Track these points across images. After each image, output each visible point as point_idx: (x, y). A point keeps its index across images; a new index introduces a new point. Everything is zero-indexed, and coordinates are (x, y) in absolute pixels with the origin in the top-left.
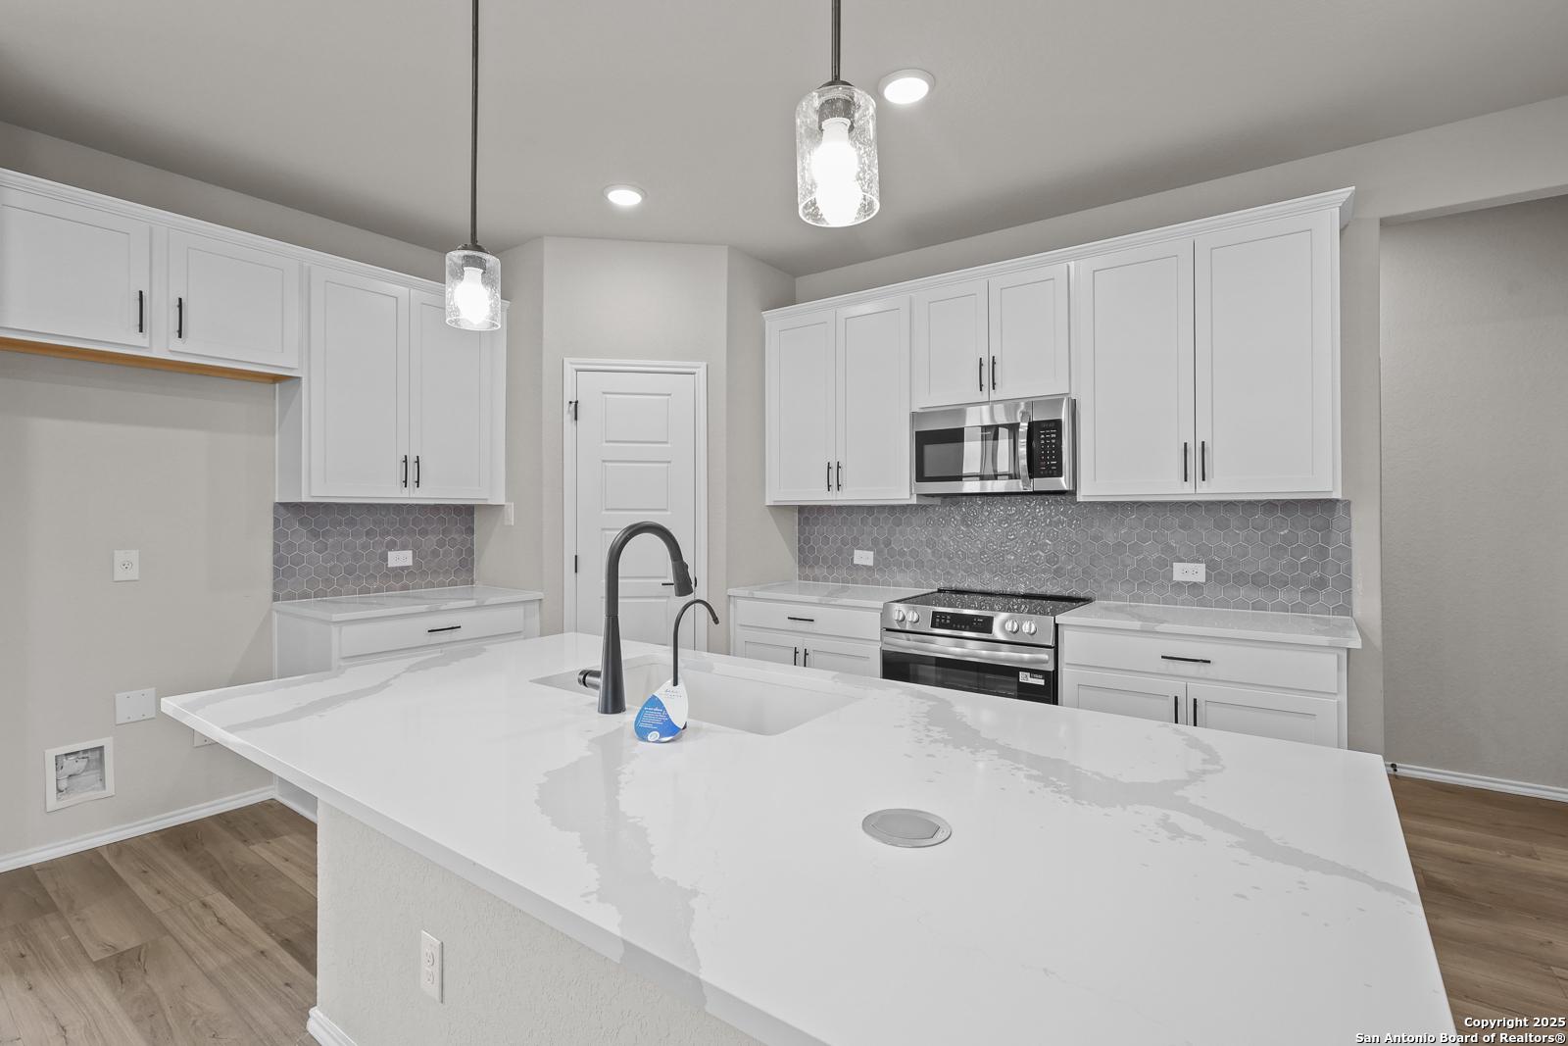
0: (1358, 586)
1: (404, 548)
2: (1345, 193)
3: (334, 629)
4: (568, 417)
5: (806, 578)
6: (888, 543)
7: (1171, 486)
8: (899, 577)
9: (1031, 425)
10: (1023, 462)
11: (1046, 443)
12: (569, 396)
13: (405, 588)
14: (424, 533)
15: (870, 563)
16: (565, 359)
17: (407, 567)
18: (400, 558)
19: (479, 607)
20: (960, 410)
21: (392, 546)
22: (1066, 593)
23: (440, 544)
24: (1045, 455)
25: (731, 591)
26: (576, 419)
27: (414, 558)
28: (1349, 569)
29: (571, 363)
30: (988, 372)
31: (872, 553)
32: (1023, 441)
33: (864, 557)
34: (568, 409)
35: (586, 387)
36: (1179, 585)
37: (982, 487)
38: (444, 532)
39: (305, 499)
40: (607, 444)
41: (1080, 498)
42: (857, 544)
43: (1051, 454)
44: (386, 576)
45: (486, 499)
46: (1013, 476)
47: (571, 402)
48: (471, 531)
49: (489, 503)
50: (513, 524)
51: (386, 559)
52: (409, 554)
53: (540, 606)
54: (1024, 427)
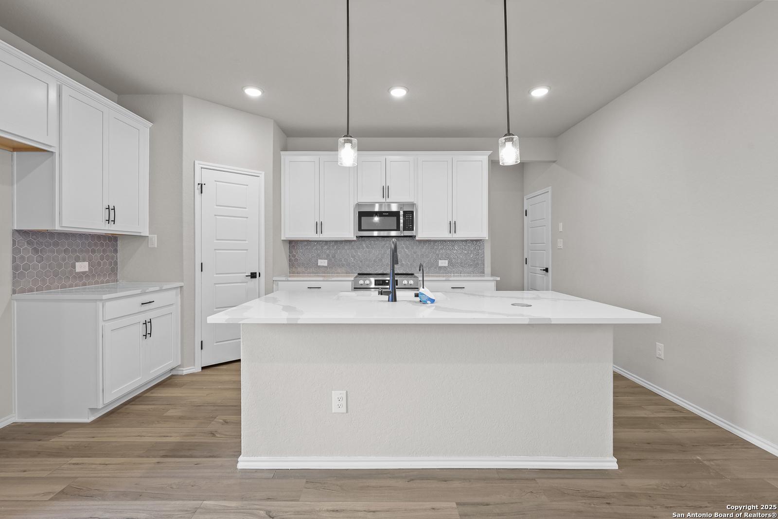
0: (486, 265)
1: (84, 260)
2: (490, 152)
3: (100, 304)
4: (197, 192)
5: (293, 273)
6: (334, 257)
7: (445, 235)
8: (339, 270)
9: (404, 212)
10: (402, 225)
11: (408, 219)
12: (197, 181)
13: (84, 284)
14: (93, 251)
15: (326, 264)
16: (196, 161)
17: (86, 272)
18: (82, 267)
19: (161, 290)
20: (373, 205)
21: (78, 259)
22: (405, 272)
23: (102, 258)
24: (408, 223)
25: (275, 279)
26: (202, 193)
27: (89, 266)
28: (484, 260)
29: (199, 164)
30: (386, 192)
31: (327, 261)
32: (401, 218)
33: (323, 263)
34: (197, 188)
35: (205, 177)
36: (440, 267)
37: (378, 234)
38: (104, 251)
39: (57, 228)
40: (217, 207)
41: (417, 238)
42: (320, 257)
43: (410, 223)
44: (75, 277)
45: (140, 233)
46: (398, 229)
47: (199, 184)
48: (116, 251)
49: (142, 234)
50: (156, 247)
51: (74, 267)
52: (86, 264)
53: (181, 291)
54: (402, 213)
